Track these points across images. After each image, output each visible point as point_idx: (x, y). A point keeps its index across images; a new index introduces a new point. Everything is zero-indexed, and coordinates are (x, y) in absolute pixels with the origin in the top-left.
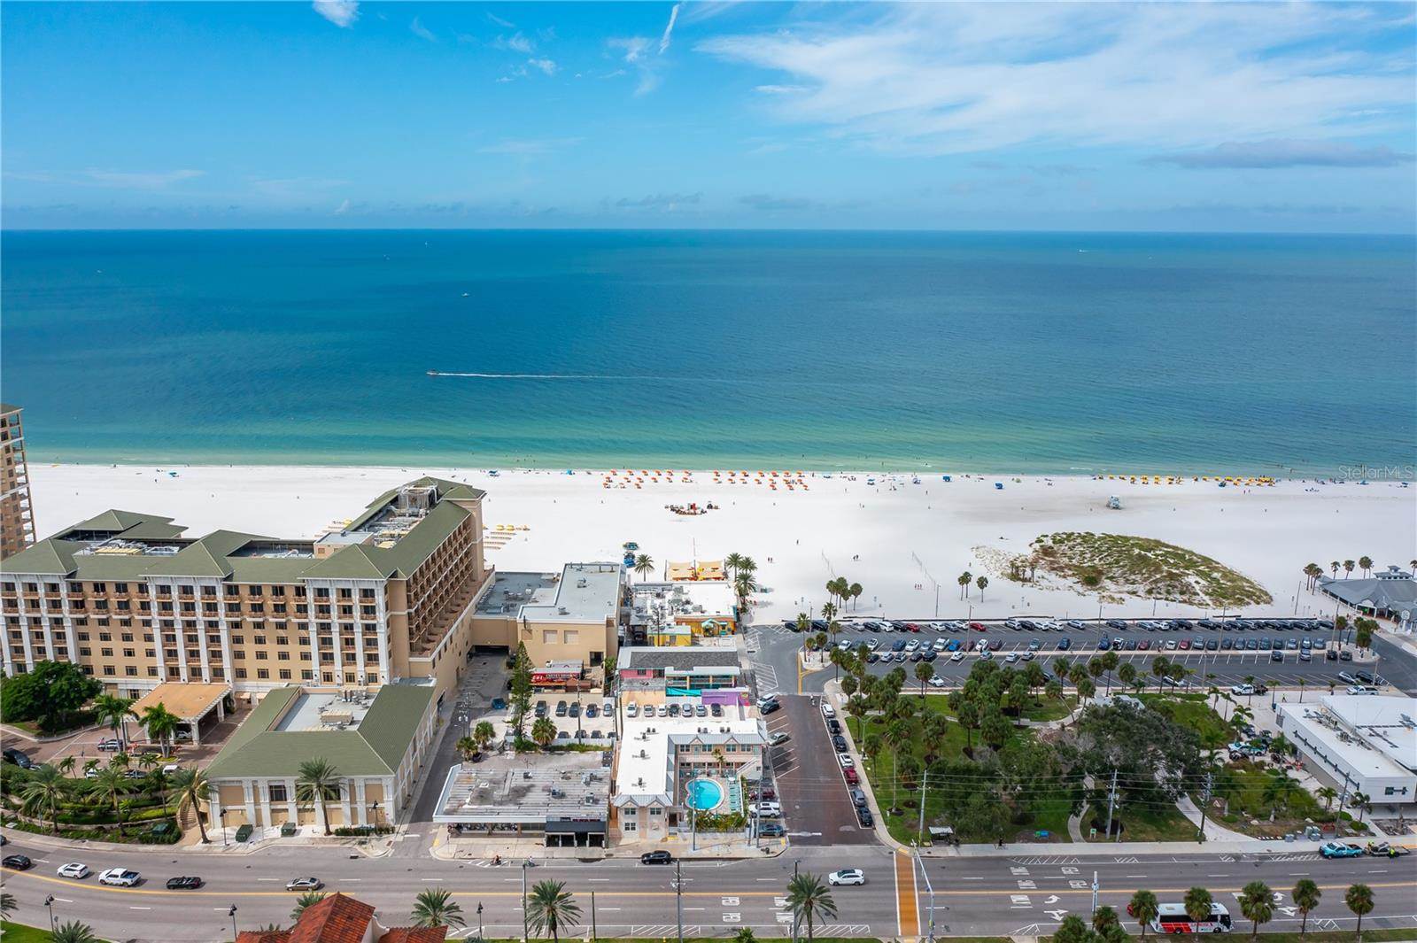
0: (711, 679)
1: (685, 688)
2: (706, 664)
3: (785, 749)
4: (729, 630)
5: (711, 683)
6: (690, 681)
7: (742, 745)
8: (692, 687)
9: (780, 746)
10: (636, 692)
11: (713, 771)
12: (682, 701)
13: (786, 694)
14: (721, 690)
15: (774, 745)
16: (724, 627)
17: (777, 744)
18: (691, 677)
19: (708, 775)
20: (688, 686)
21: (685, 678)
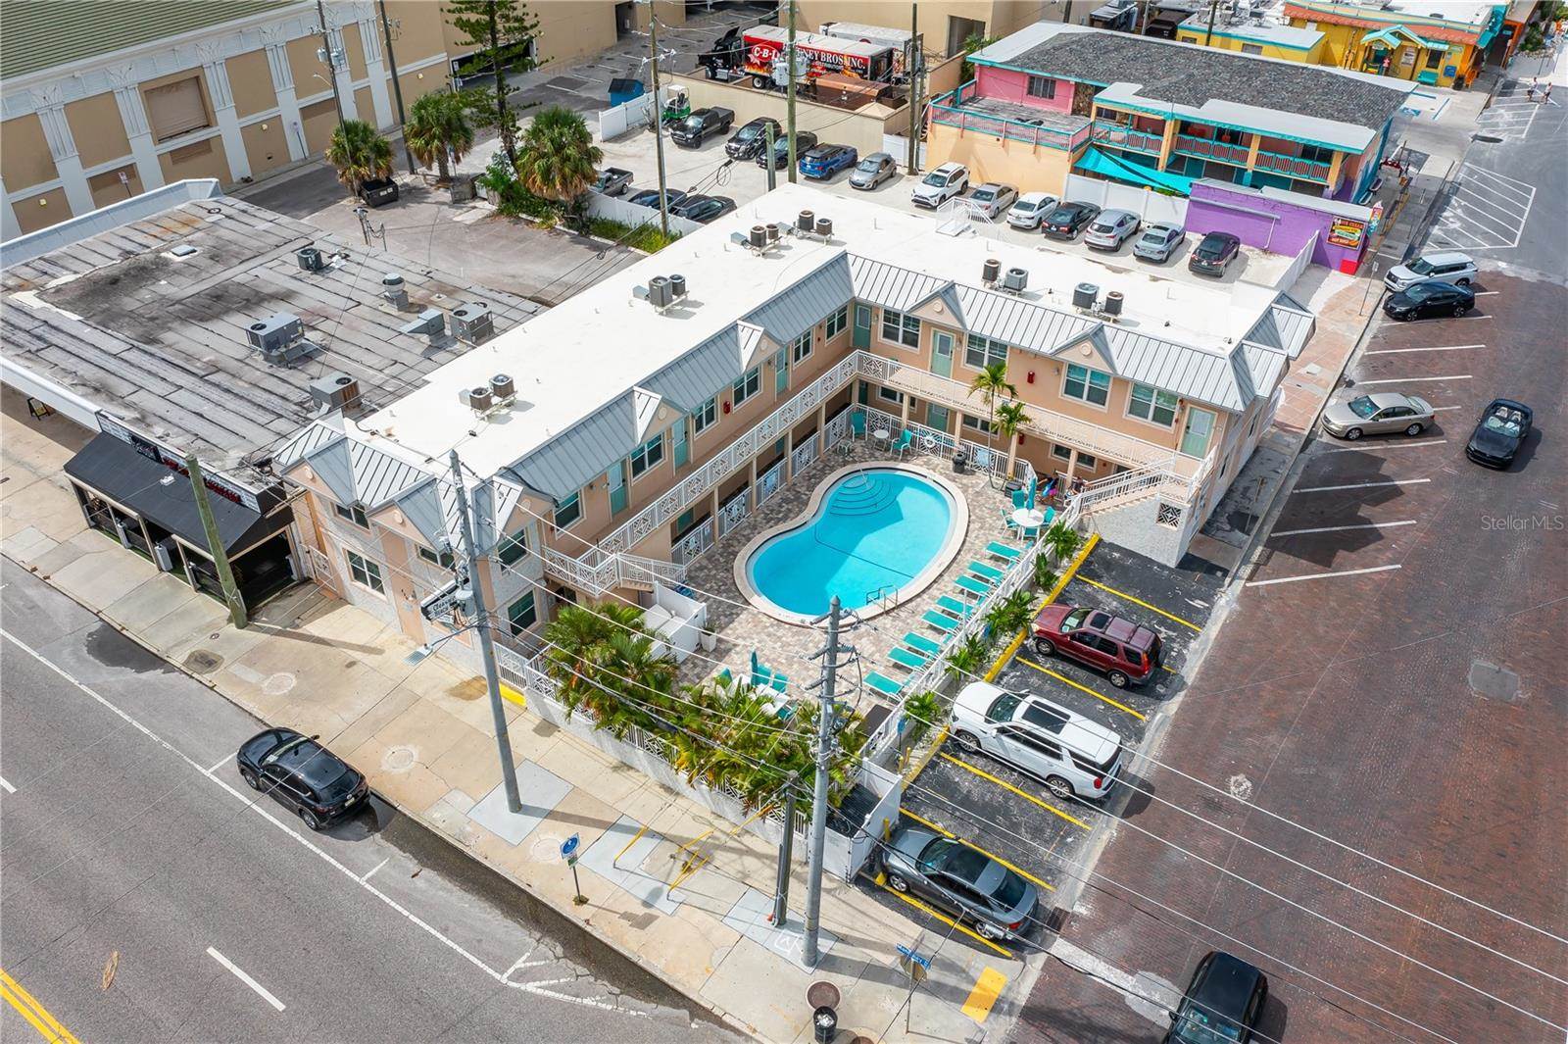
0: (1253, 151)
1: (1151, 162)
2: (1260, 98)
3: (1386, 469)
4: (1449, 71)
5: (1250, 165)
6: (1178, 144)
7: (1138, 387)
8: (1176, 164)
9: (1364, 447)
10: (978, 135)
11: (983, 455)
12: (1114, 200)
13: (1530, 275)
14: (1269, 192)
15: (1346, 436)
16: (1435, 57)
17: (1363, 435)
18: (1185, 127)
19: (960, 466)
20: (1163, 155)
21: (1158, 127)
